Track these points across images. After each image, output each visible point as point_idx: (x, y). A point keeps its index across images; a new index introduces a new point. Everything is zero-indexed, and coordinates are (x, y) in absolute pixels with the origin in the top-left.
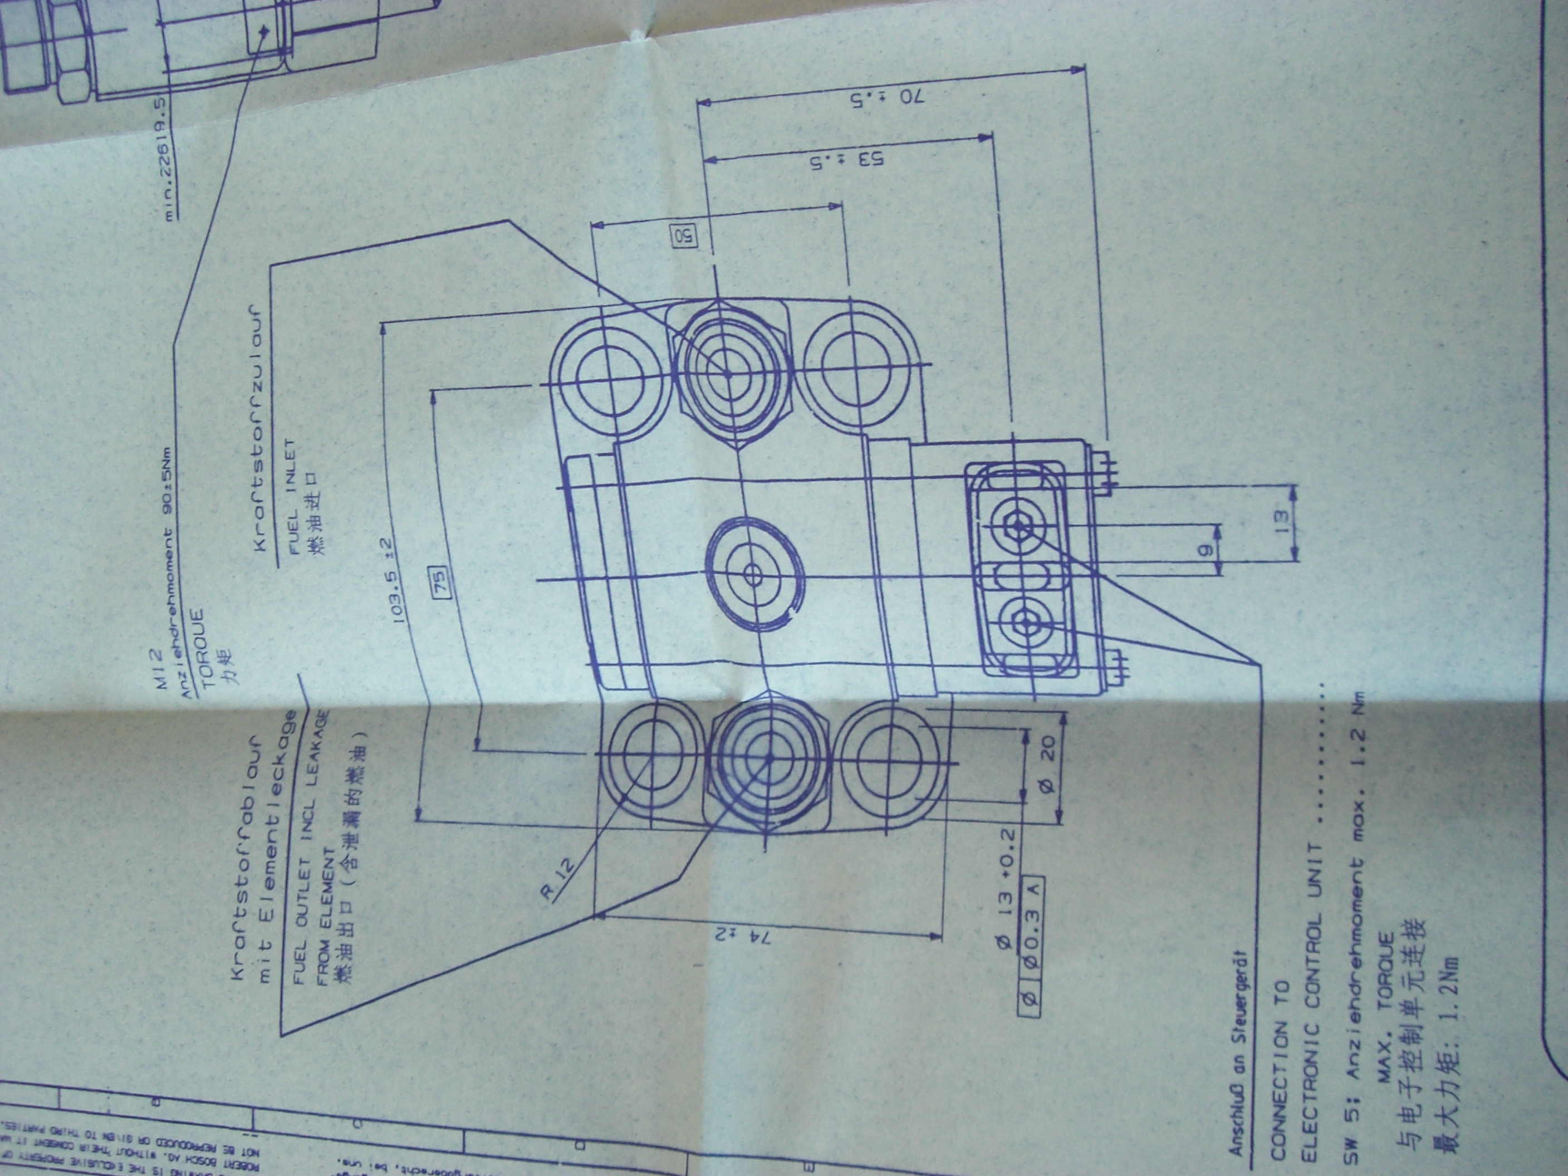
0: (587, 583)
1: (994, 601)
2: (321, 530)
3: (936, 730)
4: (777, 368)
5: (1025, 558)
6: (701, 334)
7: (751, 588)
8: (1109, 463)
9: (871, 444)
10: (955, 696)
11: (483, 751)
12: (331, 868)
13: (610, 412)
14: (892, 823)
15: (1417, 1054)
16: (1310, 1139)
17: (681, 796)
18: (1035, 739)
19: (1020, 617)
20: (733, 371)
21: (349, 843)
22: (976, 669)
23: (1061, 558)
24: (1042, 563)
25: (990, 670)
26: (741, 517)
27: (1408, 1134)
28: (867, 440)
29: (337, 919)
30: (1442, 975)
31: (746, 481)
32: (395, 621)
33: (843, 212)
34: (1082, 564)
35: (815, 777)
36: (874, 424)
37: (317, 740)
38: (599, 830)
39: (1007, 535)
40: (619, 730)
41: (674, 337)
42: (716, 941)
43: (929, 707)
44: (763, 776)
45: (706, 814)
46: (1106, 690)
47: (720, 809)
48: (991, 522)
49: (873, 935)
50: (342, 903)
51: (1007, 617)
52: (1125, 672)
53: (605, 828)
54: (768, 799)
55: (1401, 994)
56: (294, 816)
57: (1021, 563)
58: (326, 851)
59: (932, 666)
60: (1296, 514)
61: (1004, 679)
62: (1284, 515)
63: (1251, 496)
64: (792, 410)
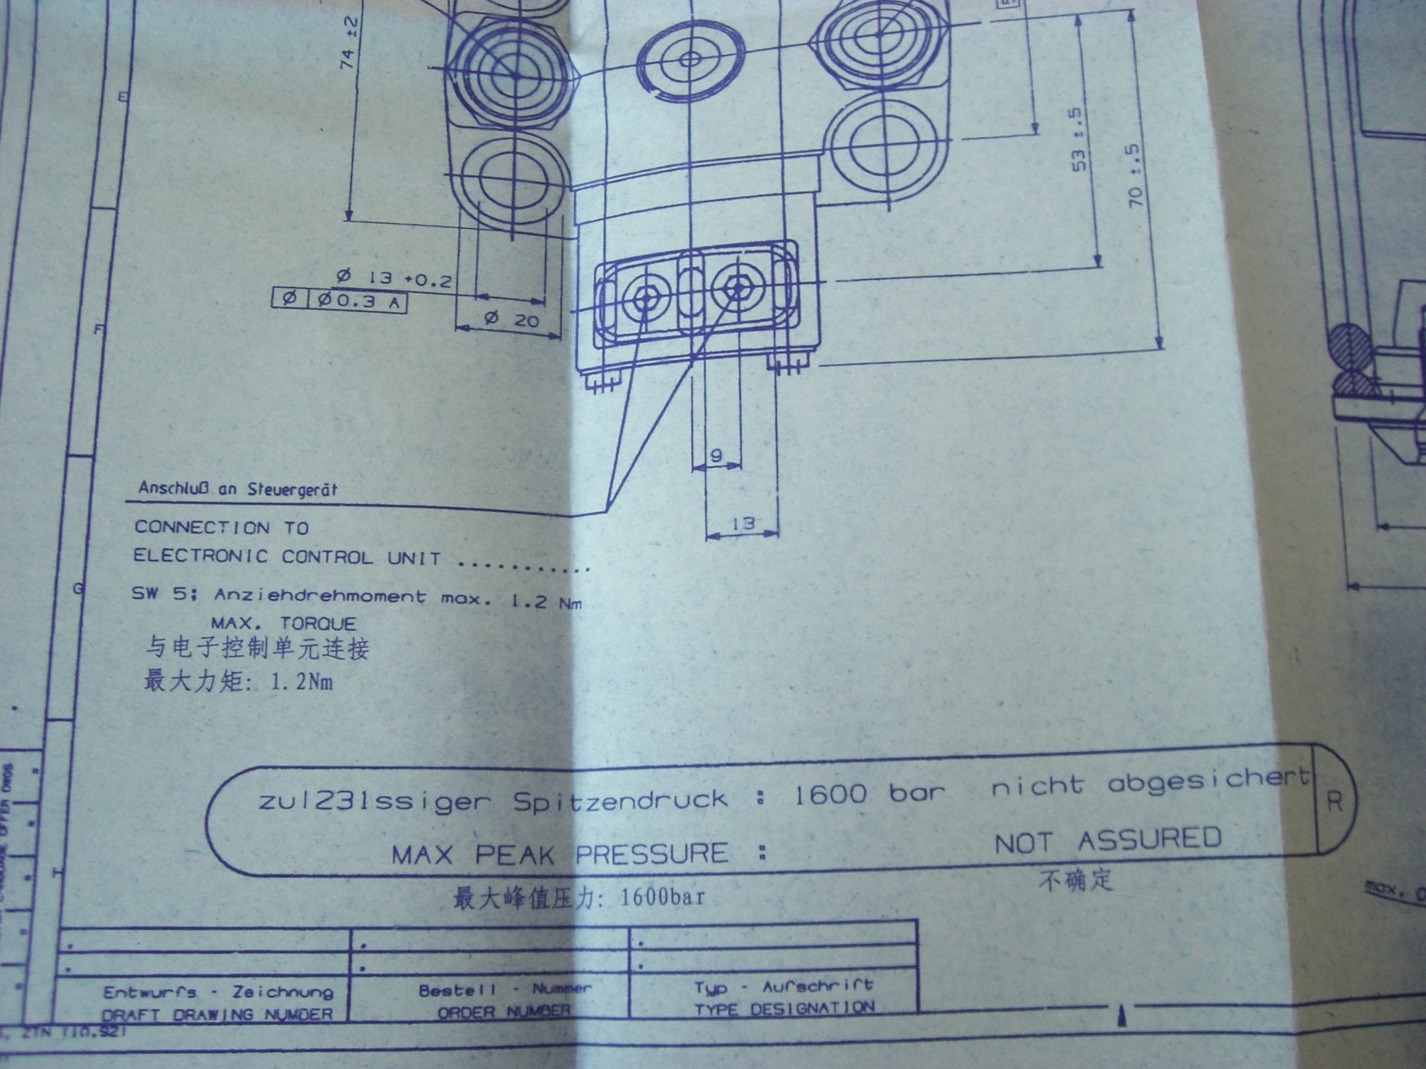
1: (668, 269)
3: (544, 222)
4: (885, 76)
5: (708, 294)
6: (917, 13)
7: (678, 58)
8: (799, 367)
9: (815, 158)
10: (576, 241)
14: (457, 180)
15: (239, 653)
16: (157, 555)
18: (536, 310)
19: (652, 292)
20: (882, 39)
22: (602, 257)
23: (708, 327)
24: (704, 310)
25: (601, 269)
26: (745, 47)
27: (163, 645)
28: (818, 155)
30: (315, 676)
31: (780, 51)
33: (1030, 135)
34: (704, 345)
35: (499, 115)
36: (833, 160)
39: (731, 278)
42: (344, 16)
43: (565, 218)
44: (500, 69)
45: (465, 14)
46: (582, 375)
47: (470, 28)
48: (743, 264)
49: (351, 159)
51: (652, 281)
52: (599, 390)
54: (479, 72)
55: (297, 638)
57: (704, 291)
59: (605, 218)
60: (751, 537)
61: (593, 283)
62: (750, 526)
63: (768, 496)
64: (846, 90)
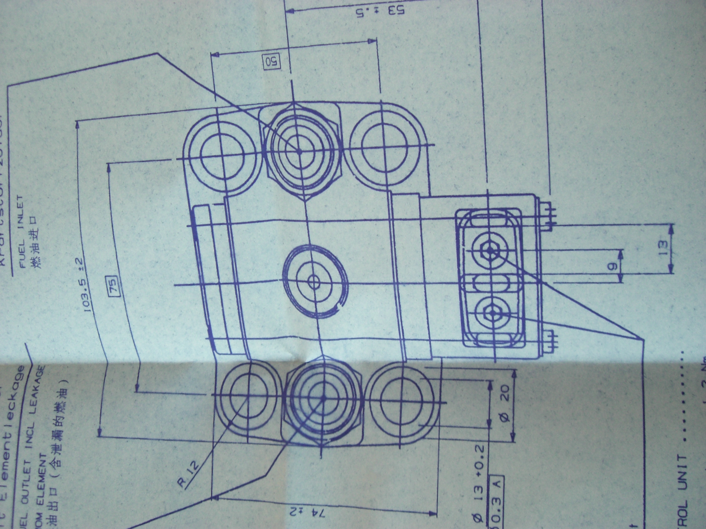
0: (206, 287)
1: (473, 299)
2: (39, 253)
3: (431, 381)
4: (332, 147)
6: (282, 126)
7: (313, 290)
8: (551, 209)
9: (394, 197)
10: (444, 359)
11: (140, 392)
12: (44, 466)
13: (222, 176)
14: (403, 440)
17: (266, 422)
18: (496, 387)
19: (489, 310)
20: (302, 150)
21: (56, 450)
22: (458, 343)
23: (518, 272)
24: (505, 275)
25: (467, 343)
26: (306, 245)
28: (391, 195)
29: (47, 499)
31: (310, 221)
32: (85, 311)
33: (377, 45)
34: (531, 275)
35: (353, 410)
36: (395, 184)
37: (36, 384)
38: (215, 443)
39: (482, 256)
40: (227, 380)
41: (264, 129)
42: (290, 516)
43: (426, 366)
44: (319, 410)
45: (283, 434)
46: (542, 356)
47: (292, 431)
48: (472, 248)
49: (392, 512)
50: (51, 489)
51: (480, 310)
52: (555, 344)
53: (218, 442)
54: (322, 424)
56: (21, 433)
57: (491, 275)
58: (41, 455)
59: (430, 340)
60: (673, 243)
61: (476, 349)
62: (665, 243)
63: (643, 231)
64: (342, 175)
